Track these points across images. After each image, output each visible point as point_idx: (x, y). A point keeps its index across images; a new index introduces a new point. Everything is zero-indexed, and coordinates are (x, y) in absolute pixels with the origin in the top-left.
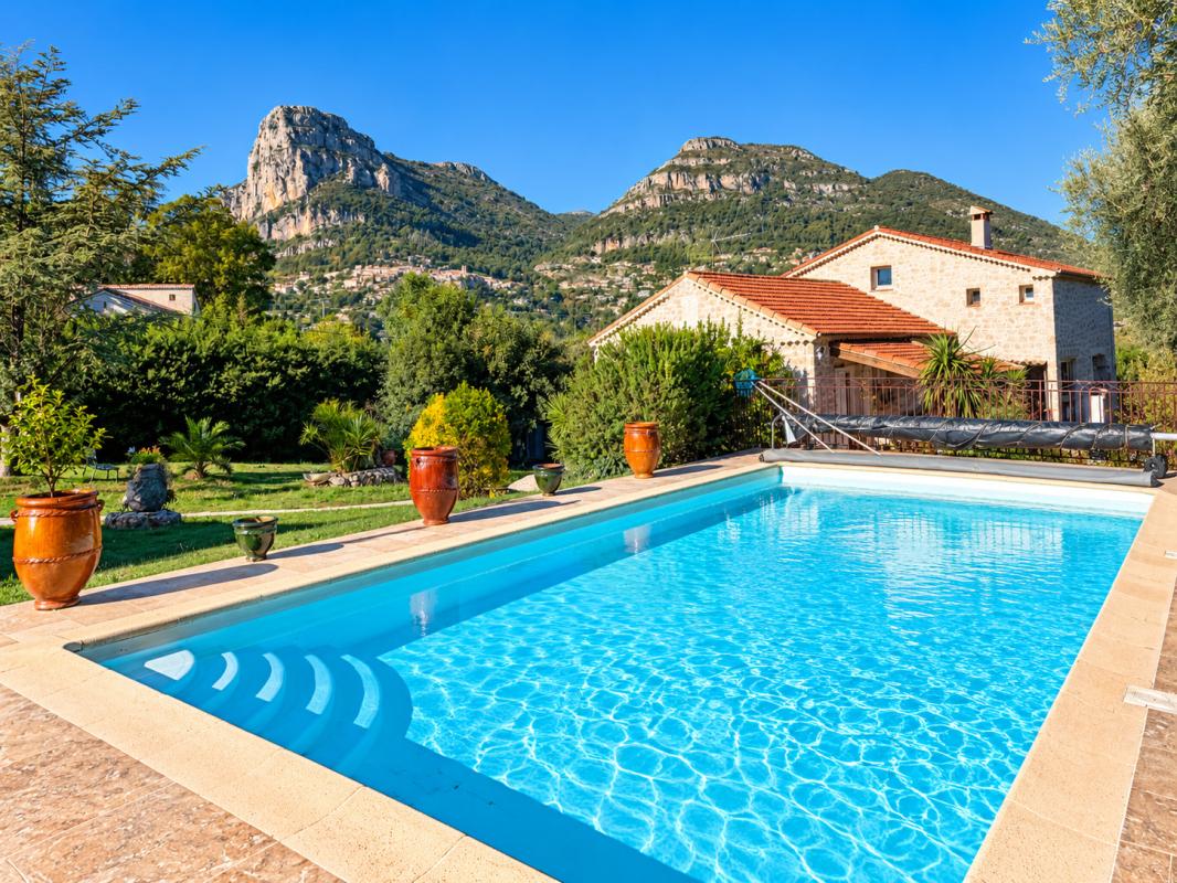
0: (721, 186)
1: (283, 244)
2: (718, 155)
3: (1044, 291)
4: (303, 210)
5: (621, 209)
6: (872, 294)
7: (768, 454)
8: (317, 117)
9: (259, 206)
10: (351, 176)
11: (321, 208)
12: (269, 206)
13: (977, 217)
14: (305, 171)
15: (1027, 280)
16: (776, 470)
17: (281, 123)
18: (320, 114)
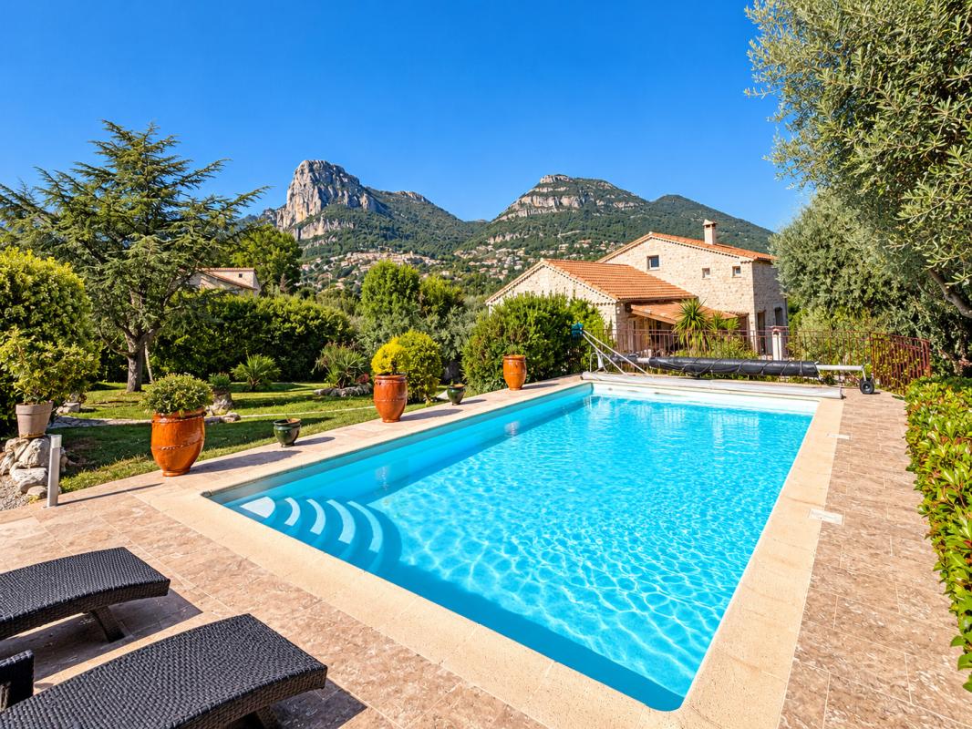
0: (561, 203)
1: (306, 242)
2: (559, 186)
3: (747, 271)
4: (318, 220)
5: (504, 218)
6: (649, 273)
7: (586, 375)
8: (327, 166)
9: (293, 220)
10: (346, 200)
11: (329, 219)
12: (299, 219)
13: (708, 226)
14: (320, 198)
15: (738, 264)
16: (590, 385)
17: (307, 171)
18: (328, 164)
